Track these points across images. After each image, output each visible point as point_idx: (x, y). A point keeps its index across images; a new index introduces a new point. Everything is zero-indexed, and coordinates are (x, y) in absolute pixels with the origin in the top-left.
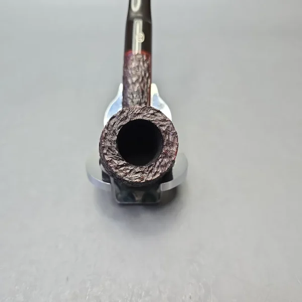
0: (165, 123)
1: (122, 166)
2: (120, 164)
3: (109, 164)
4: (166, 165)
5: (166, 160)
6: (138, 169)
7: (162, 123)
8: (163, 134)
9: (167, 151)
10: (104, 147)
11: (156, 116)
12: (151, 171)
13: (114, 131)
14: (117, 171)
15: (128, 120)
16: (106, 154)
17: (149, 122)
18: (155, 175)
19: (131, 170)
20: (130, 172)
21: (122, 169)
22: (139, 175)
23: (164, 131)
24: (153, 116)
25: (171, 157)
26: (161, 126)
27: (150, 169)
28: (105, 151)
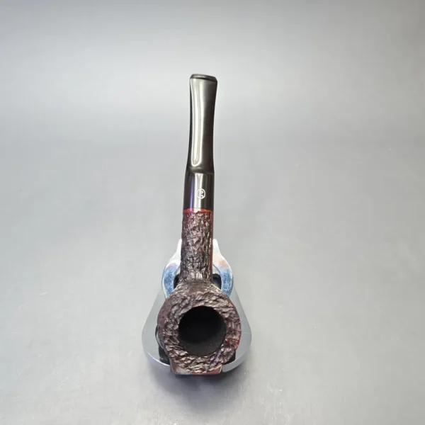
0: (227, 310)
1: (183, 356)
2: (182, 354)
3: (170, 354)
4: (228, 353)
5: (228, 350)
6: (199, 360)
7: (224, 310)
8: (225, 322)
9: (229, 339)
10: (164, 337)
11: (218, 302)
12: (212, 362)
13: (176, 320)
14: (178, 361)
15: (190, 307)
16: (167, 344)
17: (212, 308)
18: (216, 366)
19: (192, 361)
20: (191, 363)
21: (183, 359)
22: (201, 366)
23: (226, 319)
24: (215, 302)
25: (233, 345)
26: (224, 313)
27: (212, 359)
28: (166, 341)
